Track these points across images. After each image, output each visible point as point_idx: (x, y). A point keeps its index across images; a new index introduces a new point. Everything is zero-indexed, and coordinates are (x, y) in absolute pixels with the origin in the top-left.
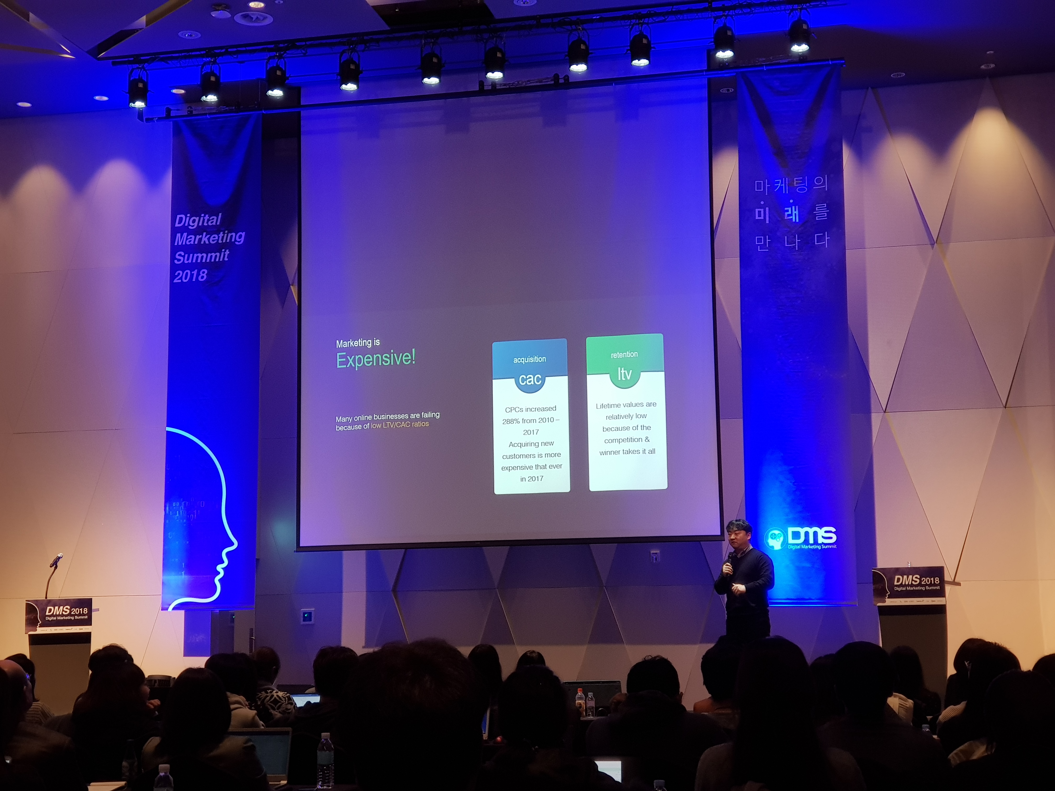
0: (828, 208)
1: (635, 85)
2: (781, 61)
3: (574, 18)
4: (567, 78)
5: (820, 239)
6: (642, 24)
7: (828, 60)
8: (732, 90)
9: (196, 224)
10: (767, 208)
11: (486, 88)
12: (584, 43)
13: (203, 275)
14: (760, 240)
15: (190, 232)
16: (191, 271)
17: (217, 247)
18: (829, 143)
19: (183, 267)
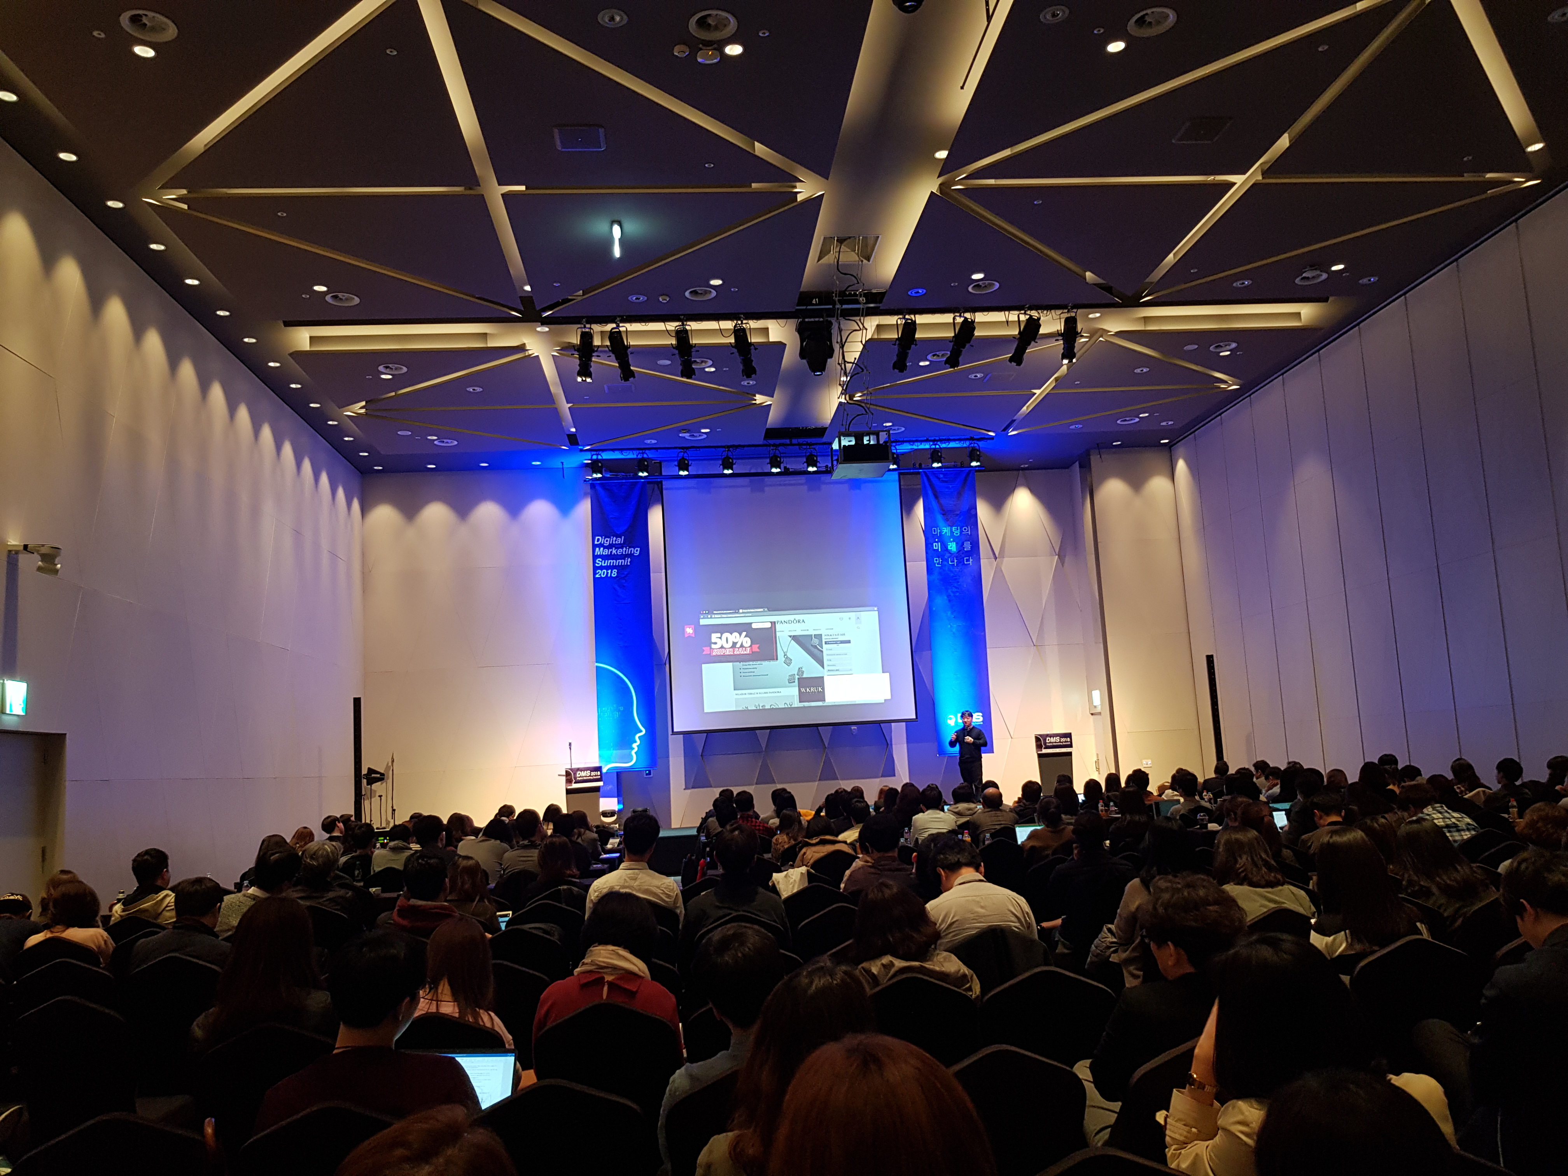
0: (971, 544)
5: (968, 560)
9: (608, 542)
10: (939, 543)
13: (615, 573)
14: (936, 560)
15: (605, 547)
16: (607, 570)
17: (623, 557)
18: (970, 510)
19: (601, 568)
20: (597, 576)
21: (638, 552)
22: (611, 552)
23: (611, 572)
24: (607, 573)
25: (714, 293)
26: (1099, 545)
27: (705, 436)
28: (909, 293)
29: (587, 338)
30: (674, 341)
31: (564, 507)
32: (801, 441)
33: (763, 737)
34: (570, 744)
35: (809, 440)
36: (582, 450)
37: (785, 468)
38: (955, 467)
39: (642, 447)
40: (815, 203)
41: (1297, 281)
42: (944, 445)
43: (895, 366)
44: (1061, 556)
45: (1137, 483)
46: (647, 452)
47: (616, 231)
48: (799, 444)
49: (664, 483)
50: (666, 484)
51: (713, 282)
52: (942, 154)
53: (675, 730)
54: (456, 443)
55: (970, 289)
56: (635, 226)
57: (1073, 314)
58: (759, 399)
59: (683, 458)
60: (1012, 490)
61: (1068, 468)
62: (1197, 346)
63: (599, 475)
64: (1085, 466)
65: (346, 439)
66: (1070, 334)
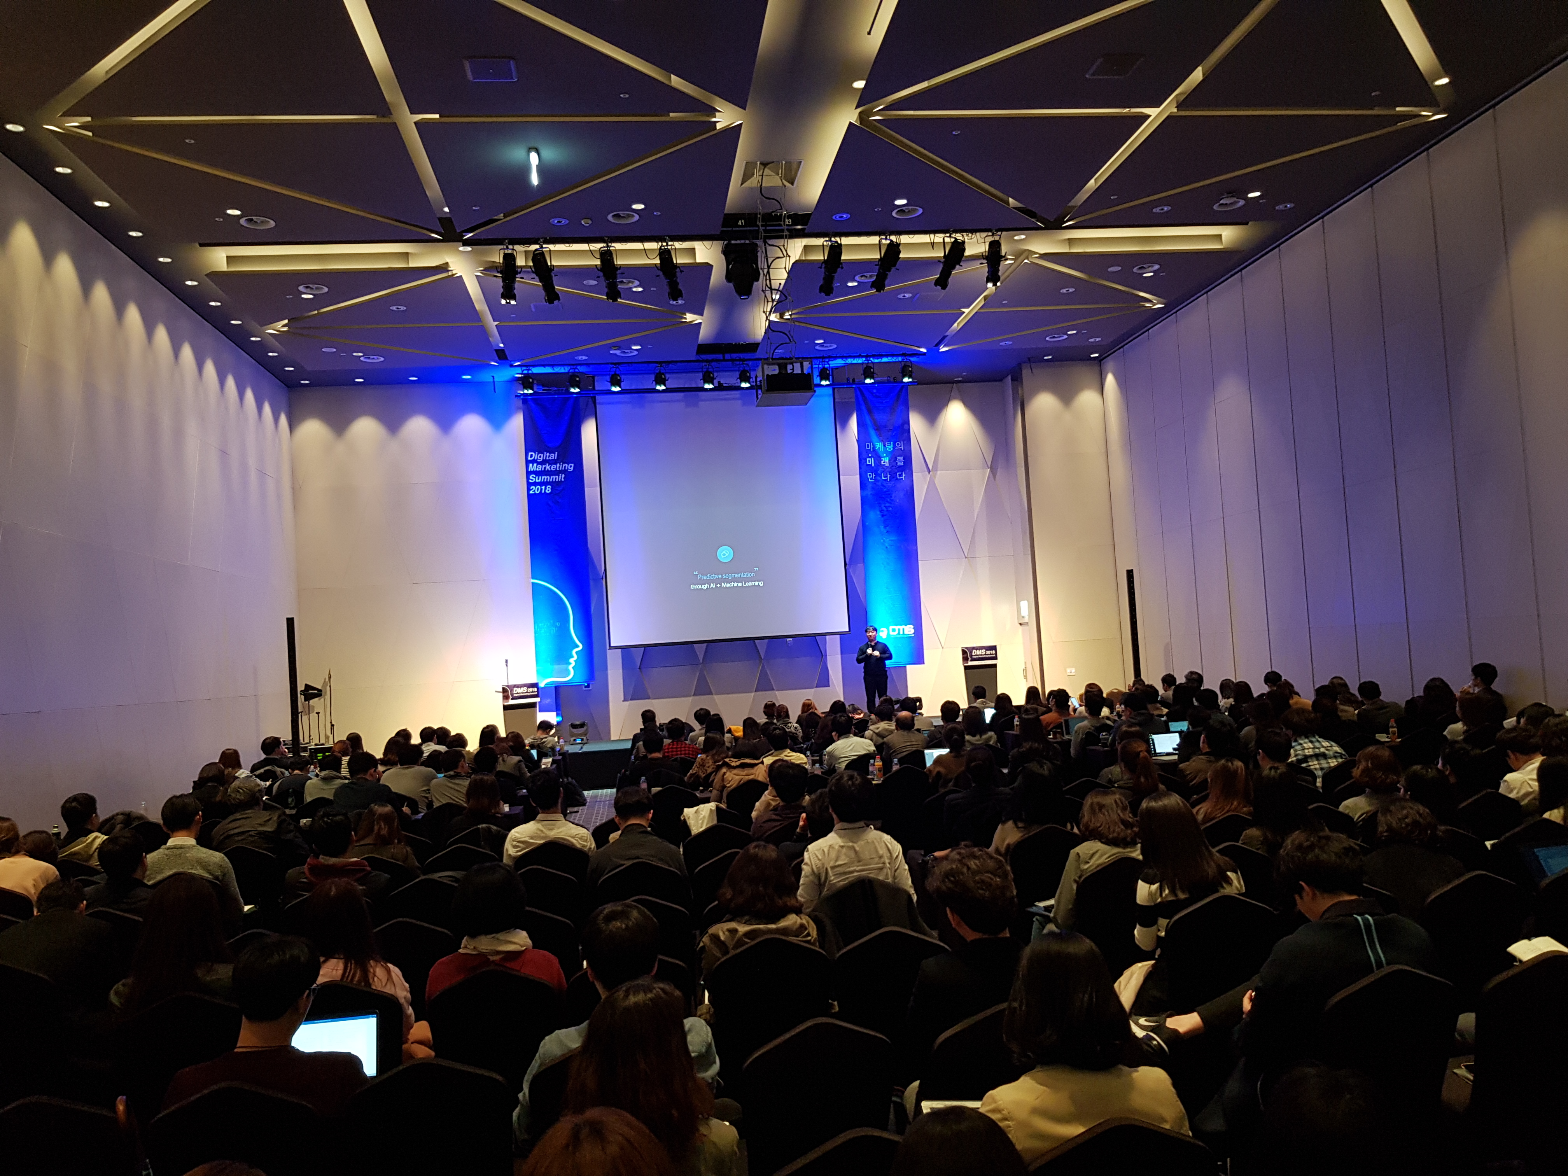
0: (904, 459)
5: (900, 475)
9: (541, 458)
10: (872, 458)
13: (549, 489)
14: (870, 476)
15: (538, 463)
16: (541, 486)
17: (556, 473)
18: (903, 424)
19: (535, 484)
20: (531, 492)
21: (572, 468)
22: (545, 468)
23: (545, 489)
24: (541, 489)
25: (637, 217)
26: (1029, 459)
27: (636, 353)
28: (834, 217)
29: (510, 259)
30: (598, 262)
31: (496, 421)
32: (734, 356)
33: (700, 650)
34: (507, 661)
35: (742, 356)
36: (512, 366)
37: (719, 382)
38: (889, 382)
39: (574, 363)
40: (733, 132)
41: (1215, 207)
42: (876, 361)
43: (822, 289)
44: (993, 469)
45: (1067, 397)
46: (578, 367)
47: (534, 158)
48: (732, 360)
49: (597, 397)
50: (599, 398)
51: (635, 207)
52: (860, 84)
53: (612, 645)
54: (382, 359)
55: (894, 214)
56: (552, 153)
57: (997, 238)
58: (690, 317)
59: (616, 375)
60: (946, 404)
61: (1001, 380)
62: (1120, 268)
63: (531, 392)
64: (1017, 378)
65: (271, 354)
66: (994, 256)
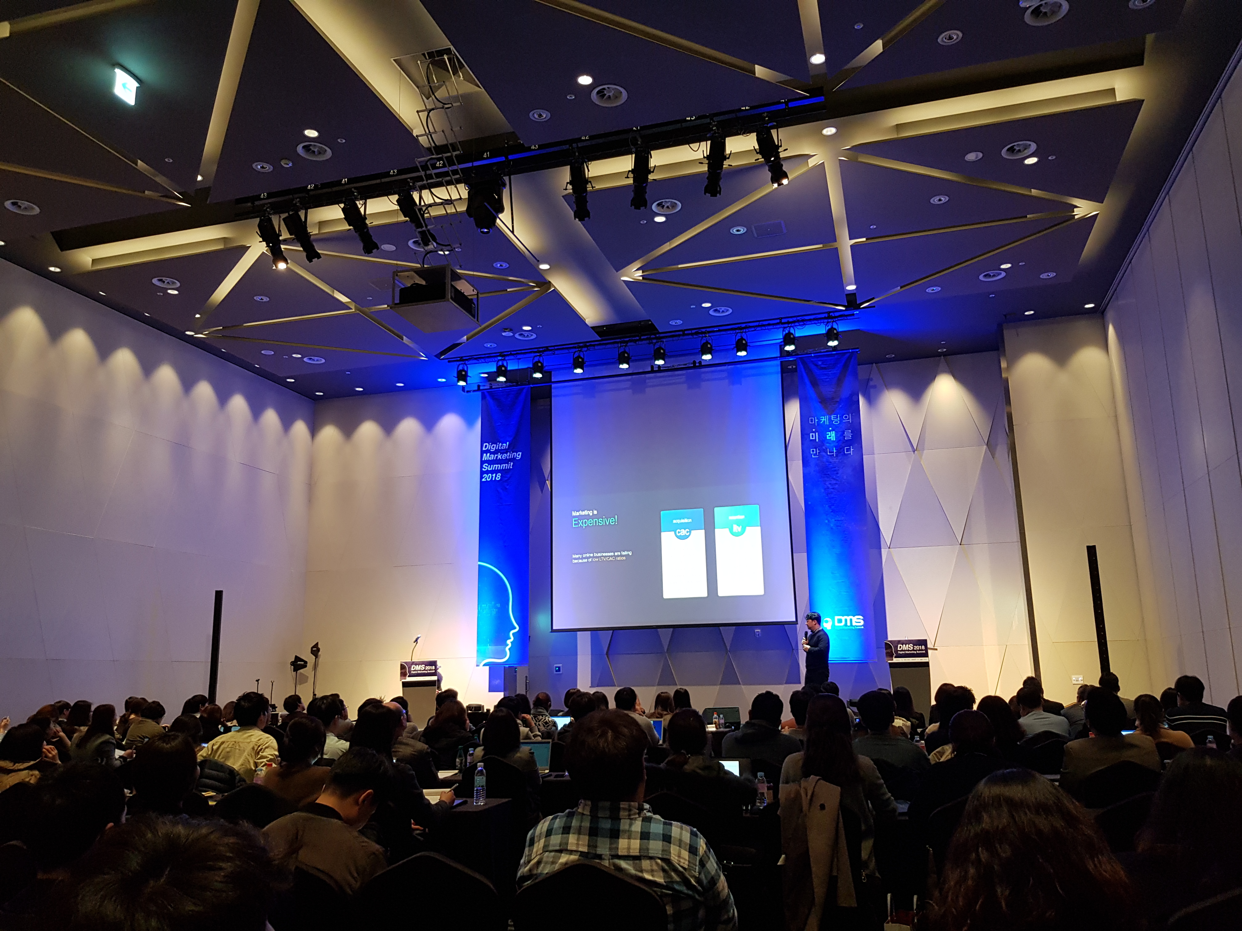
0: (852, 432)
1: (738, 366)
2: (822, 351)
3: (704, 330)
4: (700, 362)
5: (848, 450)
6: (742, 332)
7: (849, 349)
8: (794, 367)
9: (494, 448)
10: (817, 433)
11: (655, 369)
12: (710, 344)
13: (498, 477)
15: (491, 453)
16: (492, 474)
17: (506, 461)
18: (851, 396)
19: (487, 472)
20: (483, 480)
21: (520, 456)
22: (497, 457)
24: (492, 477)
25: (328, 150)
28: (532, 117)
31: (468, 422)
41: (1028, 20)
44: (991, 445)
45: (1062, 357)
53: (555, 627)
54: (323, 360)
60: (933, 378)
66: (768, 150)
